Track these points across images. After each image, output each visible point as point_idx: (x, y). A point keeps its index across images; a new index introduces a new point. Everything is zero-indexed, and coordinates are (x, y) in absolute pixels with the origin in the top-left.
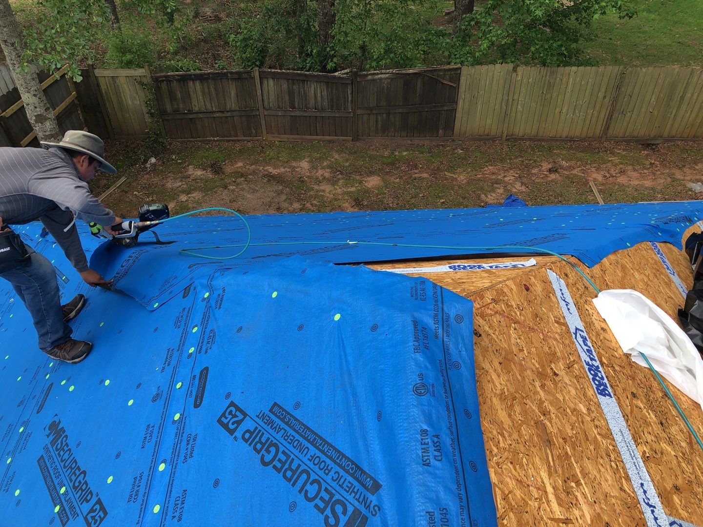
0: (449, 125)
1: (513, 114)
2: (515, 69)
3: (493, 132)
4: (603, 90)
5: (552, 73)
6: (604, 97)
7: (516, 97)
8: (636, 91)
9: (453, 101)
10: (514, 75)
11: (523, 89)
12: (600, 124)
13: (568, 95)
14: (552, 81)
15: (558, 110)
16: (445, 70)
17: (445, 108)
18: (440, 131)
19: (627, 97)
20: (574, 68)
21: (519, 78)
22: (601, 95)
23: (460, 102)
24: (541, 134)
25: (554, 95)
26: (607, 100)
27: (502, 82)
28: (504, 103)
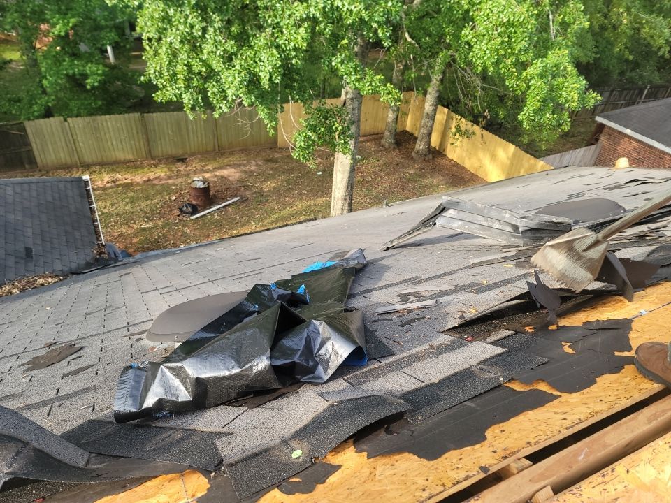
0: (32, 161)
1: (79, 149)
2: (65, 120)
3: (69, 161)
4: (134, 128)
5: (94, 121)
6: (138, 133)
7: (75, 137)
8: (156, 128)
9: (28, 144)
10: (66, 123)
11: (78, 132)
12: (143, 148)
13: (112, 133)
14: (96, 126)
15: (109, 143)
16: (12, 125)
17: (23, 150)
18: (27, 166)
19: (153, 132)
20: (108, 116)
21: (71, 125)
22: (134, 131)
23: (34, 145)
24: (105, 160)
25: (102, 133)
26: (140, 134)
27: (59, 129)
28: (68, 142)
